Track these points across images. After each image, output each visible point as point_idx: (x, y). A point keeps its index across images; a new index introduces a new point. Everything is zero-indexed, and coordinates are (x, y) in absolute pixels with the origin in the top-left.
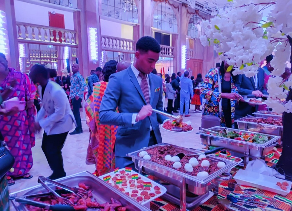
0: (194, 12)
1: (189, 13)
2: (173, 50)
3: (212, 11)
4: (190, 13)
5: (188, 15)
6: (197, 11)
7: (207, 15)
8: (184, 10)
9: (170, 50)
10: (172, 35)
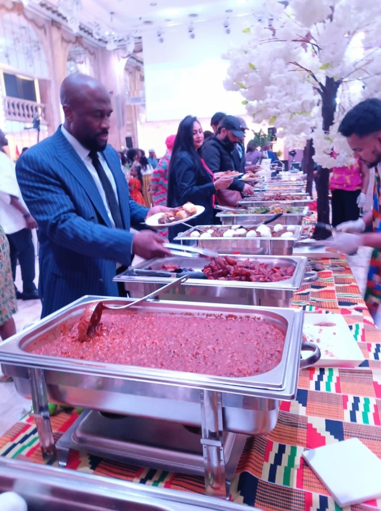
0: (74, 40)
1: (65, 40)
2: (44, 110)
3: (106, 42)
4: (68, 42)
5: (65, 44)
6: (78, 39)
7: (96, 48)
8: (56, 34)
9: (40, 110)
10: (40, 81)
